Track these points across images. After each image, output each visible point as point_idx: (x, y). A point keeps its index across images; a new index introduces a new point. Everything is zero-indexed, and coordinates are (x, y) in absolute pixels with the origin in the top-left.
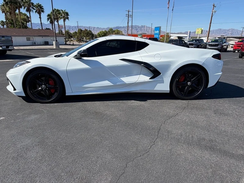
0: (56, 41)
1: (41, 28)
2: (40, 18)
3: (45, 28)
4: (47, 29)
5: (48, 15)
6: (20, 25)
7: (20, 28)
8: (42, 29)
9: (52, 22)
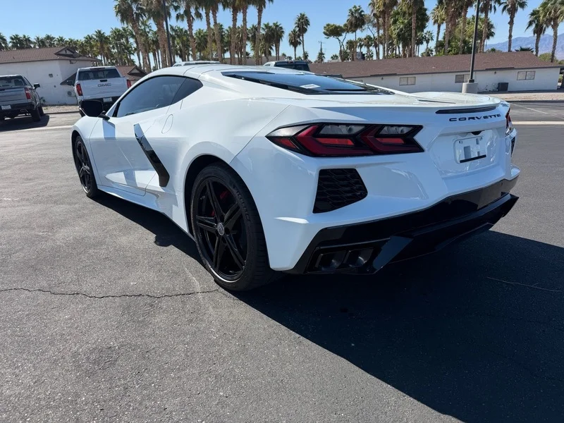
0: (472, 81)
1: (507, 50)
2: (511, 23)
3: (518, 49)
4: (522, 50)
5: (534, 13)
6: (458, 48)
7: (457, 53)
8: (509, 51)
9: (539, 31)
